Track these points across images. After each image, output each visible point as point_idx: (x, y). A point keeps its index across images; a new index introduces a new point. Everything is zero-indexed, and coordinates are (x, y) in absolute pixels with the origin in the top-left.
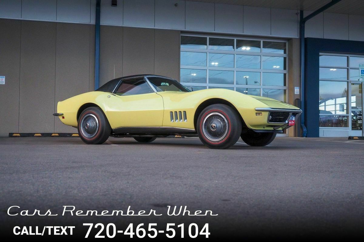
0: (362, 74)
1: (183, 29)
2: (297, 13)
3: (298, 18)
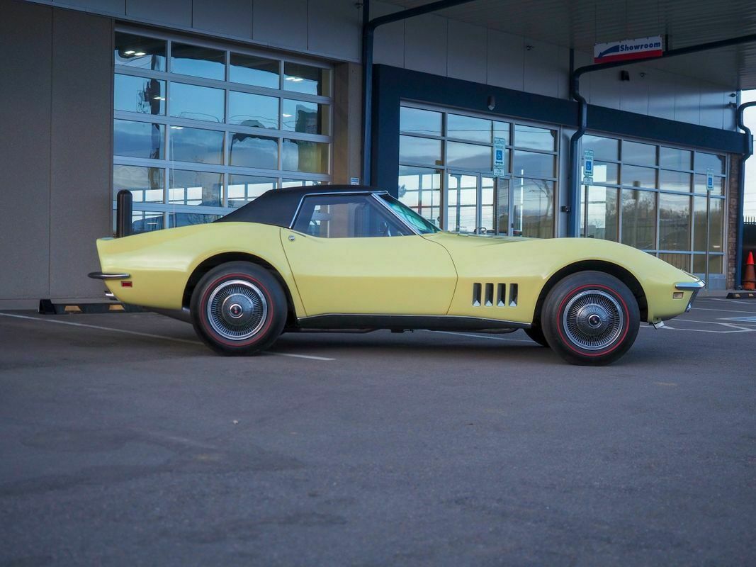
0: (497, 159)
1: (122, 16)
2: (358, 4)
3: (358, 14)
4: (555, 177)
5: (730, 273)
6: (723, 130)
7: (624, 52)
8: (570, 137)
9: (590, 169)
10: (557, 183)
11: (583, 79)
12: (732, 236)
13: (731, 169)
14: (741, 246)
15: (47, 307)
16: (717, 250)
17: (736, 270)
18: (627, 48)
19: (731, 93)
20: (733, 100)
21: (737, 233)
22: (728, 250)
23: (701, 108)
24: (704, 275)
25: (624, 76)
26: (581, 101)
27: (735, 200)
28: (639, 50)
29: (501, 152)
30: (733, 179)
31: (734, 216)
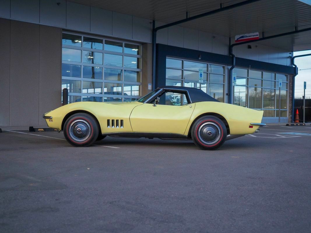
0: (200, 76)
1: (65, 28)
2: (151, 22)
3: (151, 26)
4: (224, 83)
5: (290, 117)
6: (286, 66)
7: (246, 38)
8: (230, 69)
9: (235, 80)
10: (225, 85)
11: (234, 48)
12: (290, 104)
13: (290, 80)
14: (294, 107)
15: (32, 129)
16: (285, 109)
17: (292, 116)
18: (247, 37)
19: (289, 53)
20: (291, 55)
21: (292, 102)
22: (289, 108)
23: (278, 58)
24: (278, 117)
25: (249, 47)
26: (233, 56)
27: (291, 91)
28: (251, 37)
29: (202, 74)
30: (291, 83)
31: (291, 97)
